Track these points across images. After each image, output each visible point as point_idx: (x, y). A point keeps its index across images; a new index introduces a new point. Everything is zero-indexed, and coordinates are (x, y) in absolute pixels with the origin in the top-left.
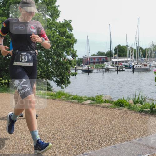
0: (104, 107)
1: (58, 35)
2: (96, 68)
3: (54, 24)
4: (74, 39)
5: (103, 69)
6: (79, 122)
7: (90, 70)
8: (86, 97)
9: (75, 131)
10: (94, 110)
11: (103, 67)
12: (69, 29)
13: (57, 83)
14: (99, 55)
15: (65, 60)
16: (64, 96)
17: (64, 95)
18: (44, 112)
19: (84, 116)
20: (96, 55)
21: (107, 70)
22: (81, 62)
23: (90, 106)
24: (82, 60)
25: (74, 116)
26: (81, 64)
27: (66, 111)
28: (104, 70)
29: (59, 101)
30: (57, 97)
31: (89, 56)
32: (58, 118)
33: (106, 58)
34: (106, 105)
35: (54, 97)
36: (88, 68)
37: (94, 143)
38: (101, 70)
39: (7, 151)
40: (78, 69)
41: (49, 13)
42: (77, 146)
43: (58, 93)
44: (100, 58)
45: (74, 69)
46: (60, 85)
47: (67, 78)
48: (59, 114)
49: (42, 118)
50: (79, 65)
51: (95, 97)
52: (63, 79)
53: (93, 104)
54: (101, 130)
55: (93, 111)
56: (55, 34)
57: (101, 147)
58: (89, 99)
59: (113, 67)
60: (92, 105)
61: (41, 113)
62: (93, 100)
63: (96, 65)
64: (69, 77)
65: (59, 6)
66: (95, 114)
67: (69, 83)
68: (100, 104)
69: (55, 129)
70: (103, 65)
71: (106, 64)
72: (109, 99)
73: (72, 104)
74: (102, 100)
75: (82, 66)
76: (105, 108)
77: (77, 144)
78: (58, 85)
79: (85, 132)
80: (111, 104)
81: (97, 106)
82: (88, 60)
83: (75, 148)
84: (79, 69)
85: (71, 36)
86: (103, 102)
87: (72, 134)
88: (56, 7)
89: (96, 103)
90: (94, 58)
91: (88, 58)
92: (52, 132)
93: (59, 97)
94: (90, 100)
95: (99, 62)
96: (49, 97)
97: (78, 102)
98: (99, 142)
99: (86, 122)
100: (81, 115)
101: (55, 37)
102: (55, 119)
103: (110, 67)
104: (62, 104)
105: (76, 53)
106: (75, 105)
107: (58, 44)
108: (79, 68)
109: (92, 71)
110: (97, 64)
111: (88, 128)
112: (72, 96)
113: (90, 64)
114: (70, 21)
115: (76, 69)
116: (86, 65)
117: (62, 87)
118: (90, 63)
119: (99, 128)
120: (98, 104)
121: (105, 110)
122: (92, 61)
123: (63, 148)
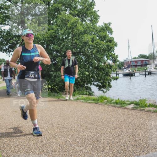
0: (148, 111)
1: (98, 39)
2: (138, 71)
3: (94, 29)
4: (114, 43)
5: (145, 72)
6: (123, 127)
7: (131, 73)
8: (129, 102)
9: (119, 135)
10: (138, 114)
11: (145, 70)
12: (109, 32)
13: (98, 88)
14: (141, 58)
15: (106, 65)
16: (106, 101)
17: (106, 99)
18: (87, 116)
19: (128, 120)
20: (137, 58)
21: (150, 73)
22: (122, 65)
23: (133, 110)
24: (123, 64)
25: (118, 120)
26: (122, 67)
27: (109, 116)
28: (147, 73)
29: (102, 105)
30: (99, 101)
31: (130, 59)
32: (101, 122)
33: (148, 60)
34: (150, 109)
35: (96, 101)
36: (130, 72)
37: (139, 148)
38: (144, 73)
39: (54, 154)
40: (119, 73)
41: (89, 18)
42: (122, 151)
43: (100, 97)
44: (142, 61)
45: (115, 73)
46: (101, 89)
47: (109, 82)
48: (101, 118)
49: (86, 122)
50: (120, 68)
51: (138, 101)
52: (105, 83)
53: (136, 108)
54: (146, 135)
55: (136, 116)
56: (95, 39)
57: (147, 152)
58: (132, 103)
59: (156, 70)
60: (136, 110)
61: (84, 117)
62: (137, 104)
63: (138, 69)
64: (111, 81)
65: (98, 11)
66: (139, 119)
67: (110, 87)
68: (144, 108)
69: (99, 133)
70: (145, 69)
71: (148, 67)
72: (153, 103)
73: (115, 108)
74: (145, 104)
75: (123, 70)
76: (149, 113)
77: (122, 149)
78: (99, 89)
79: (129, 137)
80: (156, 108)
81: (141, 110)
82: (130, 63)
83: (120, 153)
84: (121, 73)
85: (111, 40)
86: (147, 107)
87: (116, 138)
88: (96, 12)
89: (140, 107)
90: (136, 61)
91: (129, 61)
92: (95, 136)
93: (101, 102)
94: (133, 105)
95: (142, 66)
96: (91, 101)
97: (121, 106)
98: (145, 147)
99: (129, 127)
100: (125, 120)
101: (95, 42)
102: (98, 124)
103: (153, 69)
104: (104, 108)
105: (117, 57)
106: (118, 109)
107: (98, 49)
108: (120, 71)
109: (134, 75)
110: (139, 67)
111: (132, 133)
112: (115, 101)
113: (131, 68)
114: (110, 24)
115: (117, 73)
116: (127, 68)
117: (103, 91)
118: (131, 66)
119: (144, 133)
120: (142, 109)
121: (150, 114)
122: (134, 65)
123: (108, 153)
